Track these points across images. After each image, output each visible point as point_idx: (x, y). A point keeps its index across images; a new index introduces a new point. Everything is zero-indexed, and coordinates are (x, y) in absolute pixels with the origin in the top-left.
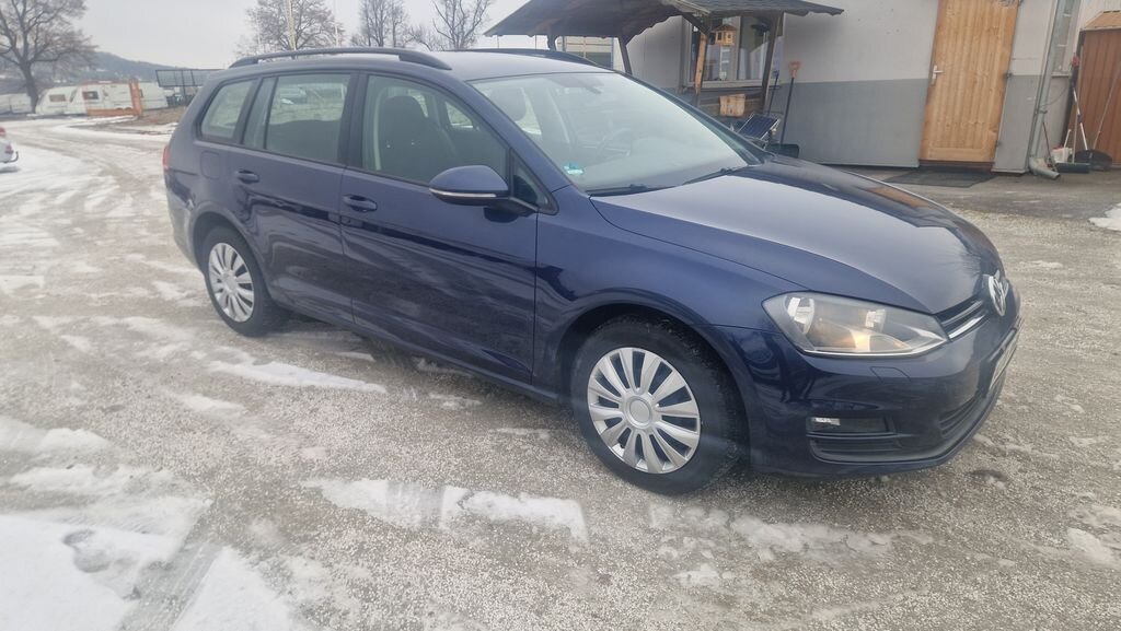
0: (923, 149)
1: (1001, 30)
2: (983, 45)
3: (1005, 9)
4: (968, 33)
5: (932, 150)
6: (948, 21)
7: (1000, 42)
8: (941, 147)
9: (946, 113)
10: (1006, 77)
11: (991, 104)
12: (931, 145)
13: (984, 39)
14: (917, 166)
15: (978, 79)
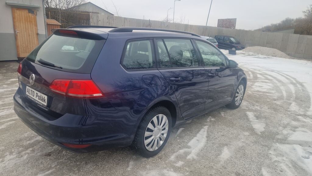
0: (18, 54)
1: (33, 22)
2: (29, 26)
3: (33, 16)
4: (24, 22)
5: (21, 54)
6: (16, 17)
7: (34, 25)
8: (24, 53)
9: (23, 44)
10: (38, 34)
11: (36, 41)
12: (20, 52)
13: (29, 24)
14: (17, 59)
15: (30, 34)
